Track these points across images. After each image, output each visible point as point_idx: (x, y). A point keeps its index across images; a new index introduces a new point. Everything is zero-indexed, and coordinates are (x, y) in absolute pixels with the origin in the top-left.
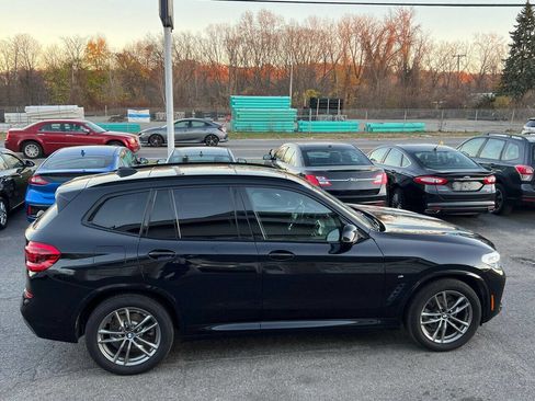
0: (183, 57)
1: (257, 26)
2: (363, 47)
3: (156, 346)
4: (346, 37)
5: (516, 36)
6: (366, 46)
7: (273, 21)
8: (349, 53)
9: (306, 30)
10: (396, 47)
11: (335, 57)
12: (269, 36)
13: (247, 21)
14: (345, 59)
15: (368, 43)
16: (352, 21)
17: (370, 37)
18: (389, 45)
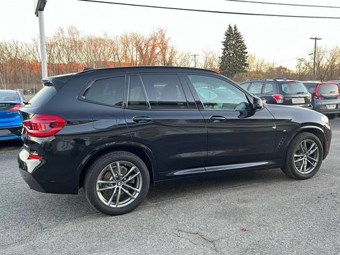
0: (13, 56)
1: (67, 35)
2: (137, 50)
3: (139, 190)
4: (126, 44)
5: (225, 44)
6: (139, 50)
7: (78, 32)
8: (128, 53)
9: (100, 39)
10: (158, 50)
11: (120, 57)
12: (76, 42)
13: (60, 32)
14: (126, 58)
15: (140, 48)
16: (129, 34)
17: (141, 44)
18: (153, 49)
